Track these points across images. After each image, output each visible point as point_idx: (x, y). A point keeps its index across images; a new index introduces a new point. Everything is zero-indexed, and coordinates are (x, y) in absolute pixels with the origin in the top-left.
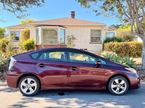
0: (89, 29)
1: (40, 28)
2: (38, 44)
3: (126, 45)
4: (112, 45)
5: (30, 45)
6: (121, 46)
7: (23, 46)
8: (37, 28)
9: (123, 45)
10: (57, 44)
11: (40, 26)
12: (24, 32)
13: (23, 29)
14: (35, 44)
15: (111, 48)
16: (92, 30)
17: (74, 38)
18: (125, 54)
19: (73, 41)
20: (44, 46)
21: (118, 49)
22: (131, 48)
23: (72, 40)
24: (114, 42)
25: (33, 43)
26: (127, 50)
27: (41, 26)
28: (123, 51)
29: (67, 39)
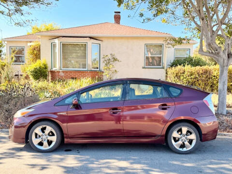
0: (142, 43)
1: (57, 41)
2: (54, 69)
3: (206, 72)
4: (182, 72)
5: (40, 71)
6: (196, 73)
7: (29, 73)
8: (53, 41)
9: (201, 72)
10: (86, 69)
11: (58, 37)
12: (32, 48)
13: (30, 42)
14: (49, 69)
15: (180, 76)
16: (147, 45)
17: (115, 60)
18: (203, 87)
19: (114, 64)
20: (63, 72)
21: (191, 78)
22: (214, 76)
23: (111, 63)
24: (184, 66)
25: (46, 68)
26: (207, 81)
27: (60, 39)
28: (200, 82)
29: (103, 60)
